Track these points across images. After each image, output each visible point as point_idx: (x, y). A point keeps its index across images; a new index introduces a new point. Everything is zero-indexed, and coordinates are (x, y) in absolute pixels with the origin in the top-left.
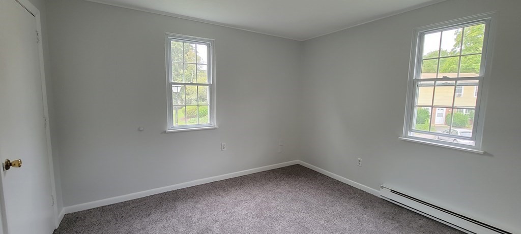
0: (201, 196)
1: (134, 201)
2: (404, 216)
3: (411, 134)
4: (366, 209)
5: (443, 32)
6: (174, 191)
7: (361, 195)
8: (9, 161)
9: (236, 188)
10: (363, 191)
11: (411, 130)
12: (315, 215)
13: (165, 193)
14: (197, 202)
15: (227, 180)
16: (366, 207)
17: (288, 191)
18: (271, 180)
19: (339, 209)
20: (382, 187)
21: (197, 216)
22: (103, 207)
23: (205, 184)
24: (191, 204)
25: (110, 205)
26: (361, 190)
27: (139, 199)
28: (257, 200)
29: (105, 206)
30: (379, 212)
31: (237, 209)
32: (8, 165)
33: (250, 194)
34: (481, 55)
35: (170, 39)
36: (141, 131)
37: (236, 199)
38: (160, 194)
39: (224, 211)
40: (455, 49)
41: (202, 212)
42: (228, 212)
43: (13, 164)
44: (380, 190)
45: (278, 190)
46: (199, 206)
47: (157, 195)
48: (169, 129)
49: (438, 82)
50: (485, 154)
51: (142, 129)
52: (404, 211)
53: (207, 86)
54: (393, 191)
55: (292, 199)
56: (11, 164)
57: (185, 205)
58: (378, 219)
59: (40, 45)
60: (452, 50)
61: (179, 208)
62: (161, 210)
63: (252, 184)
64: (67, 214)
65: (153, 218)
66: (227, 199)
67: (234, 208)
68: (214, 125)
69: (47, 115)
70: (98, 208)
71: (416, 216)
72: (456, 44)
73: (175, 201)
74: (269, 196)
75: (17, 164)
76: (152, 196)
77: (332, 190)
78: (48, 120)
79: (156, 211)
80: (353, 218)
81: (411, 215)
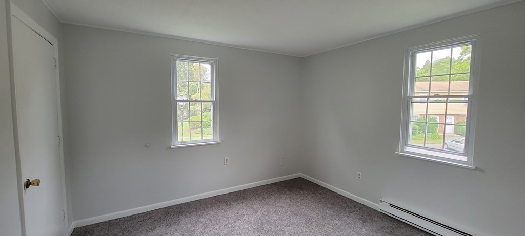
0: (204, 210)
1: (139, 215)
2: (402, 230)
3: (408, 149)
4: (365, 224)
5: (434, 52)
6: (178, 205)
7: (361, 209)
8: (29, 180)
9: (238, 202)
10: (363, 205)
11: (407, 145)
12: (315, 229)
13: (169, 208)
14: (200, 216)
15: (229, 194)
16: (365, 222)
17: (289, 205)
18: (273, 193)
19: (339, 223)
20: (381, 201)
21: (200, 230)
22: (110, 221)
23: (209, 198)
24: (194, 218)
25: (117, 219)
26: (361, 204)
27: (144, 213)
28: (258, 214)
29: (113, 220)
30: (378, 226)
31: (238, 223)
32: (28, 184)
33: (252, 208)
34: (469, 74)
35: (176, 60)
36: (148, 147)
37: (238, 213)
38: (165, 208)
39: (226, 225)
40: (462, 57)
41: (205, 227)
42: (230, 226)
43: (32, 183)
44: (379, 204)
45: (280, 204)
46: (202, 220)
47: (162, 209)
48: (174, 145)
49: (431, 99)
50: (477, 169)
51: (148, 145)
52: (403, 226)
53: (211, 103)
54: (391, 205)
55: (293, 214)
56: (30, 183)
57: (188, 219)
58: (377, 233)
59: (57, 70)
60: (459, 58)
61: (182, 222)
62: (165, 224)
63: (254, 197)
64: (77, 228)
65: (158, 232)
66: (229, 213)
67: (235, 222)
68: (217, 140)
69: (61, 134)
70: (105, 222)
71: (414, 230)
72: (463, 52)
73: (179, 215)
74: (271, 210)
75: (36, 183)
76: (157, 210)
77: (333, 204)
78: (61, 139)
79: (160, 224)
80: (352, 232)
81: (409, 229)
